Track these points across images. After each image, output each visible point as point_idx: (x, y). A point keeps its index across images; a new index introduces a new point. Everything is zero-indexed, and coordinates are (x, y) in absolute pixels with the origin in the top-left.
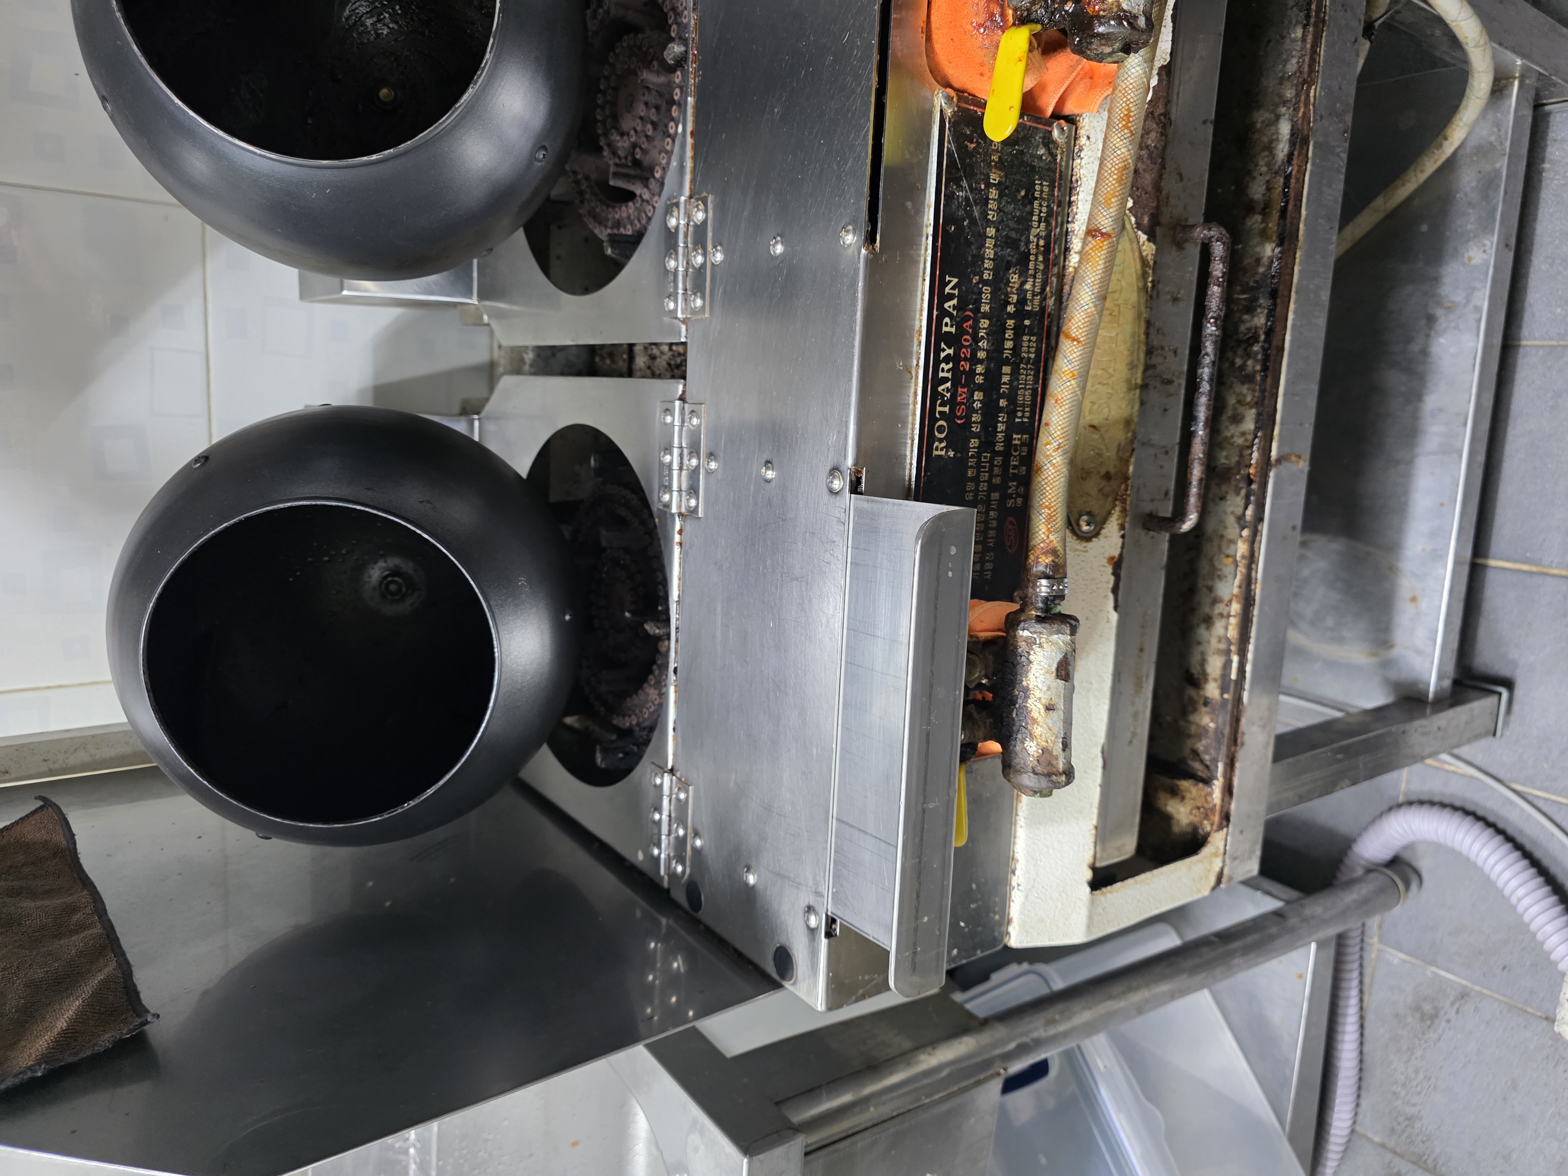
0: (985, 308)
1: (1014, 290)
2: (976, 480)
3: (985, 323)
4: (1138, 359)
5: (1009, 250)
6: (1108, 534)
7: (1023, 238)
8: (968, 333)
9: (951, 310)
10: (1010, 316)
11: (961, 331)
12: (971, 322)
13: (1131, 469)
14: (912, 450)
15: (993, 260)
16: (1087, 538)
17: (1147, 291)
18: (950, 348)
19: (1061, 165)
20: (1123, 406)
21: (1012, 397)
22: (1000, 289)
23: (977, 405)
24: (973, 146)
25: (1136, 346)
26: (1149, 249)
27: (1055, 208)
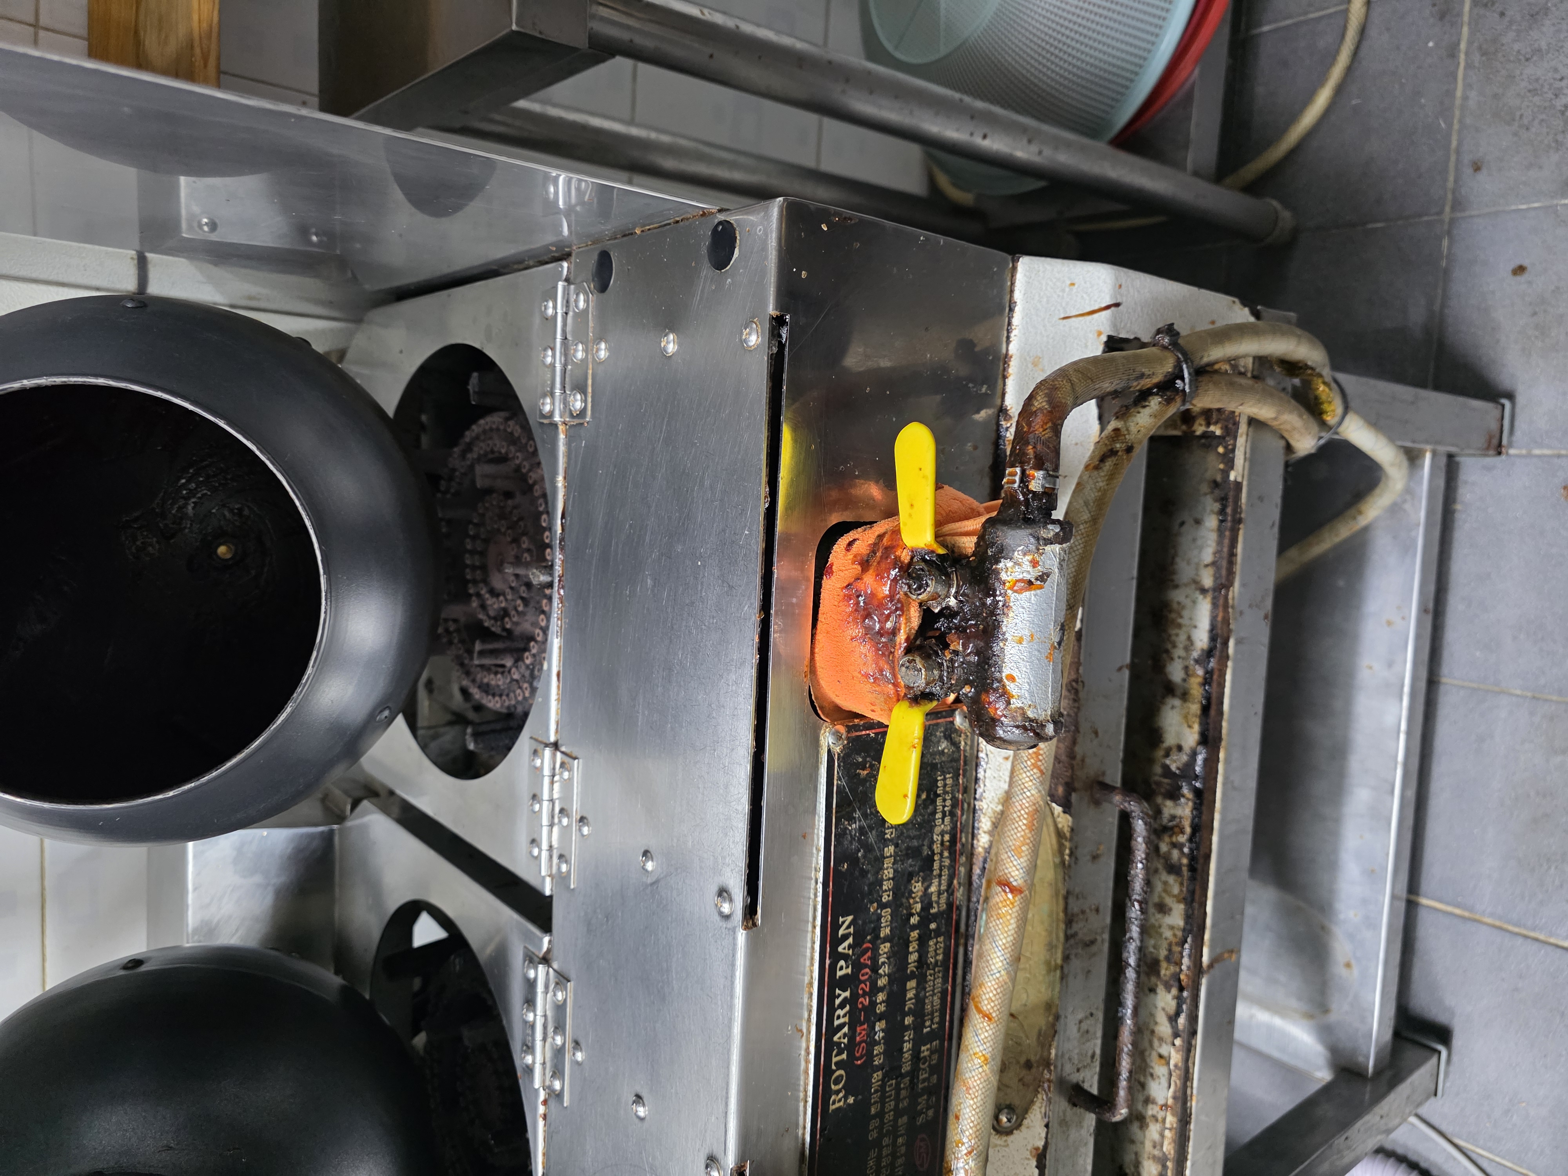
0: (885, 932)
1: (918, 900)
2: (881, 1114)
3: (885, 948)
4: (1058, 938)
5: (910, 860)
6: (1031, 1124)
7: (926, 843)
8: (866, 966)
9: (846, 951)
10: (914, 928)
11: (857, 967)
12: (869, 954)
13: (1053, 1052)
14: (805, 1113)
15: (893, 879)
16: (1009, 1132)
17: (1064, 864)
18: (844, 991)
19: (965, 751)
20: (1043, 990)
21: (919, 1013)
22: (902, 904)
23: (879, 1036)
24: (865, 772)
25: (1055, 925)
26: (1064, 821)
27: (960, 796)
